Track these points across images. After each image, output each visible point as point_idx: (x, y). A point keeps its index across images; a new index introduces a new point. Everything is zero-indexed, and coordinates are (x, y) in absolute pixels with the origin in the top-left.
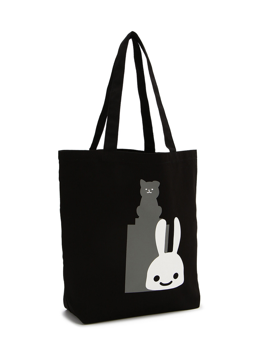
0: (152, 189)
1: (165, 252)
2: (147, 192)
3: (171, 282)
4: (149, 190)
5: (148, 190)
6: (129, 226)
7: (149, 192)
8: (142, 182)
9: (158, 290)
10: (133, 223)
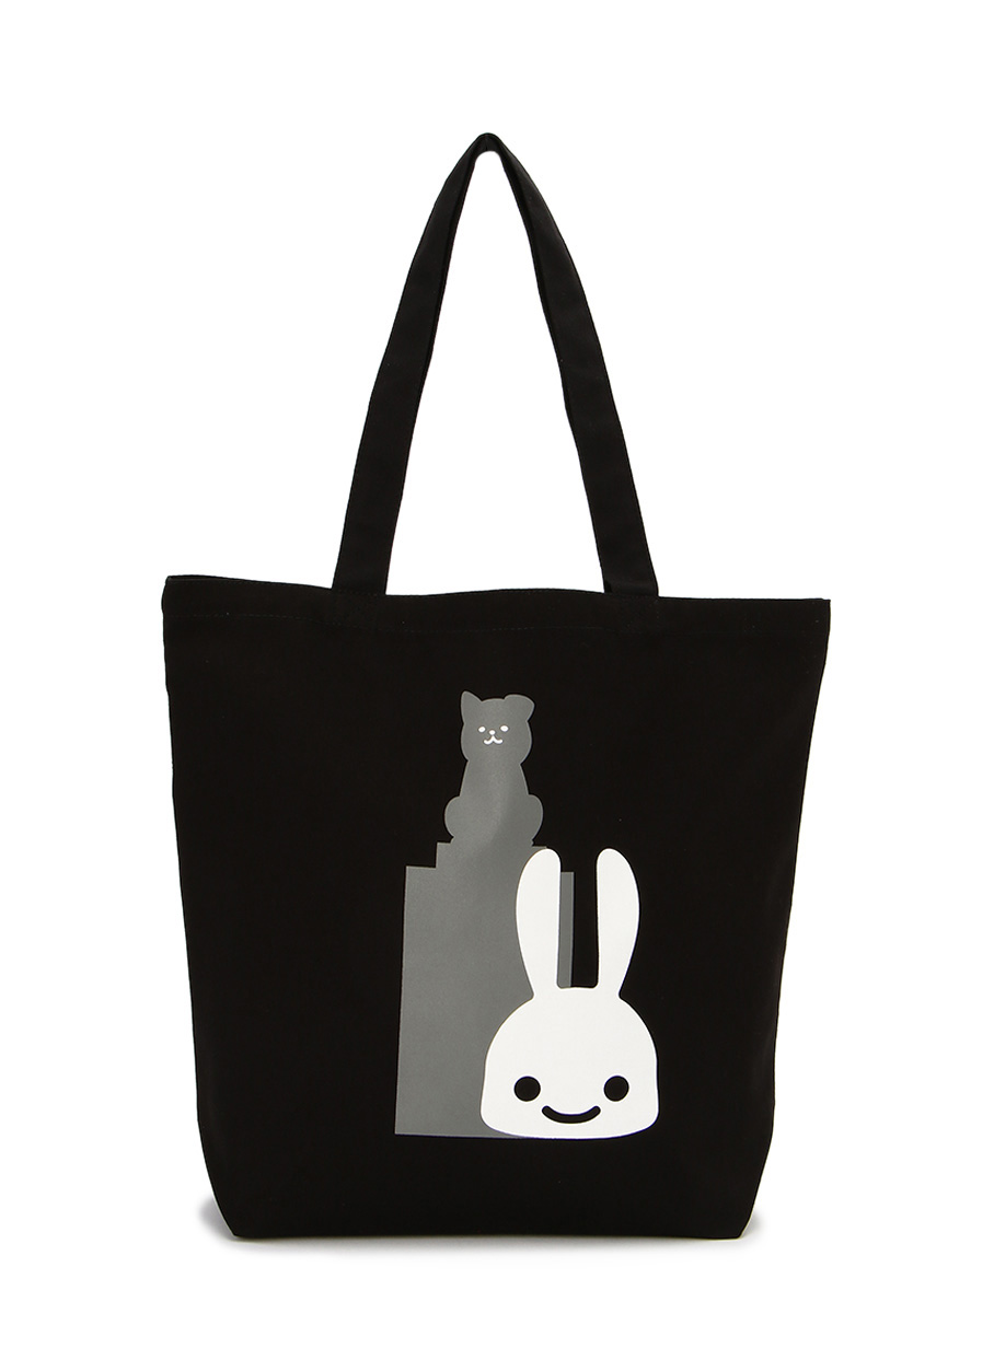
0: (504, 729)
1: (561, 984)
2: (486, 742)
3: (595, 1112)
4: (492, 732)
5: (487, 731)
6: (412, 873)
7: (493, 739)
8: (468, 699)
9: (535, 1136)
10: (429, 861)
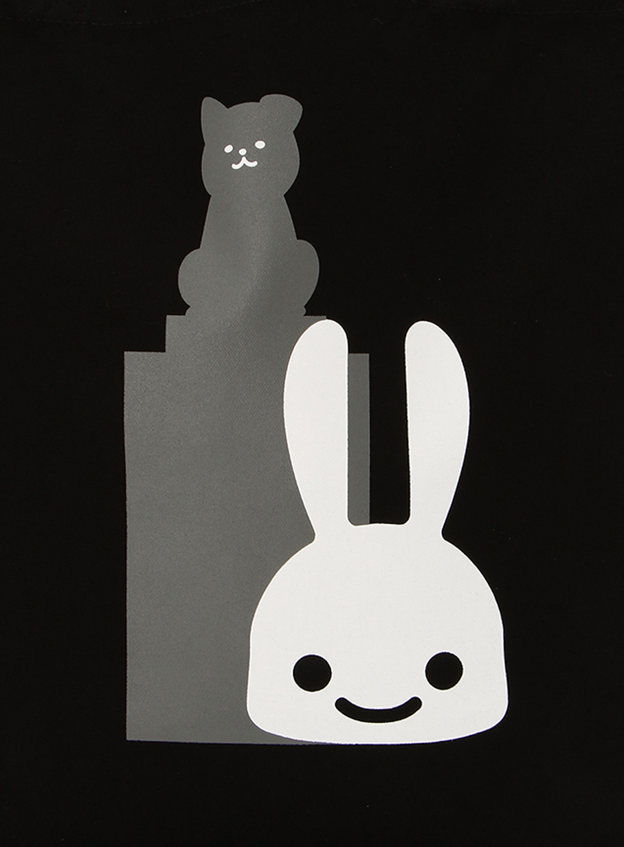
0: (260, 145)
1: (355, 519)
2: (235, 167)
3: (413, 705)
4: (243, 152)
5: (236, 150)
6: (136, 363)
7: (244, 161)
8: (210, 106)
10: (156, 343)
